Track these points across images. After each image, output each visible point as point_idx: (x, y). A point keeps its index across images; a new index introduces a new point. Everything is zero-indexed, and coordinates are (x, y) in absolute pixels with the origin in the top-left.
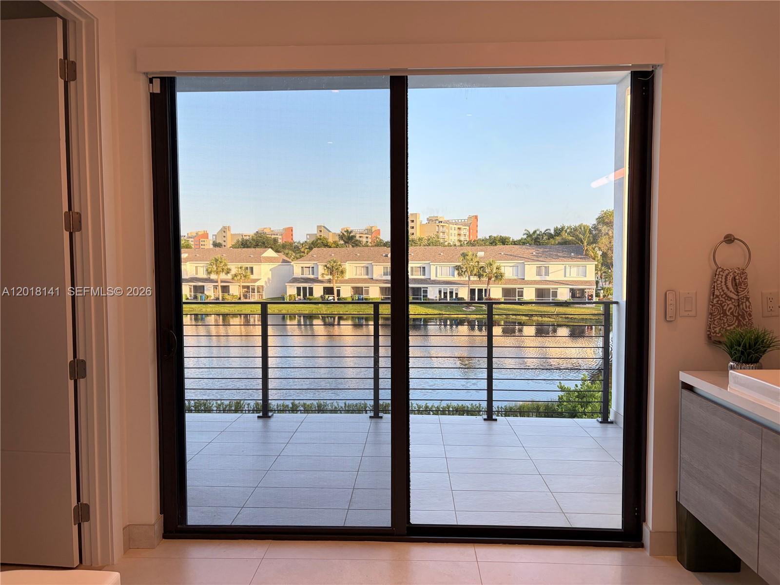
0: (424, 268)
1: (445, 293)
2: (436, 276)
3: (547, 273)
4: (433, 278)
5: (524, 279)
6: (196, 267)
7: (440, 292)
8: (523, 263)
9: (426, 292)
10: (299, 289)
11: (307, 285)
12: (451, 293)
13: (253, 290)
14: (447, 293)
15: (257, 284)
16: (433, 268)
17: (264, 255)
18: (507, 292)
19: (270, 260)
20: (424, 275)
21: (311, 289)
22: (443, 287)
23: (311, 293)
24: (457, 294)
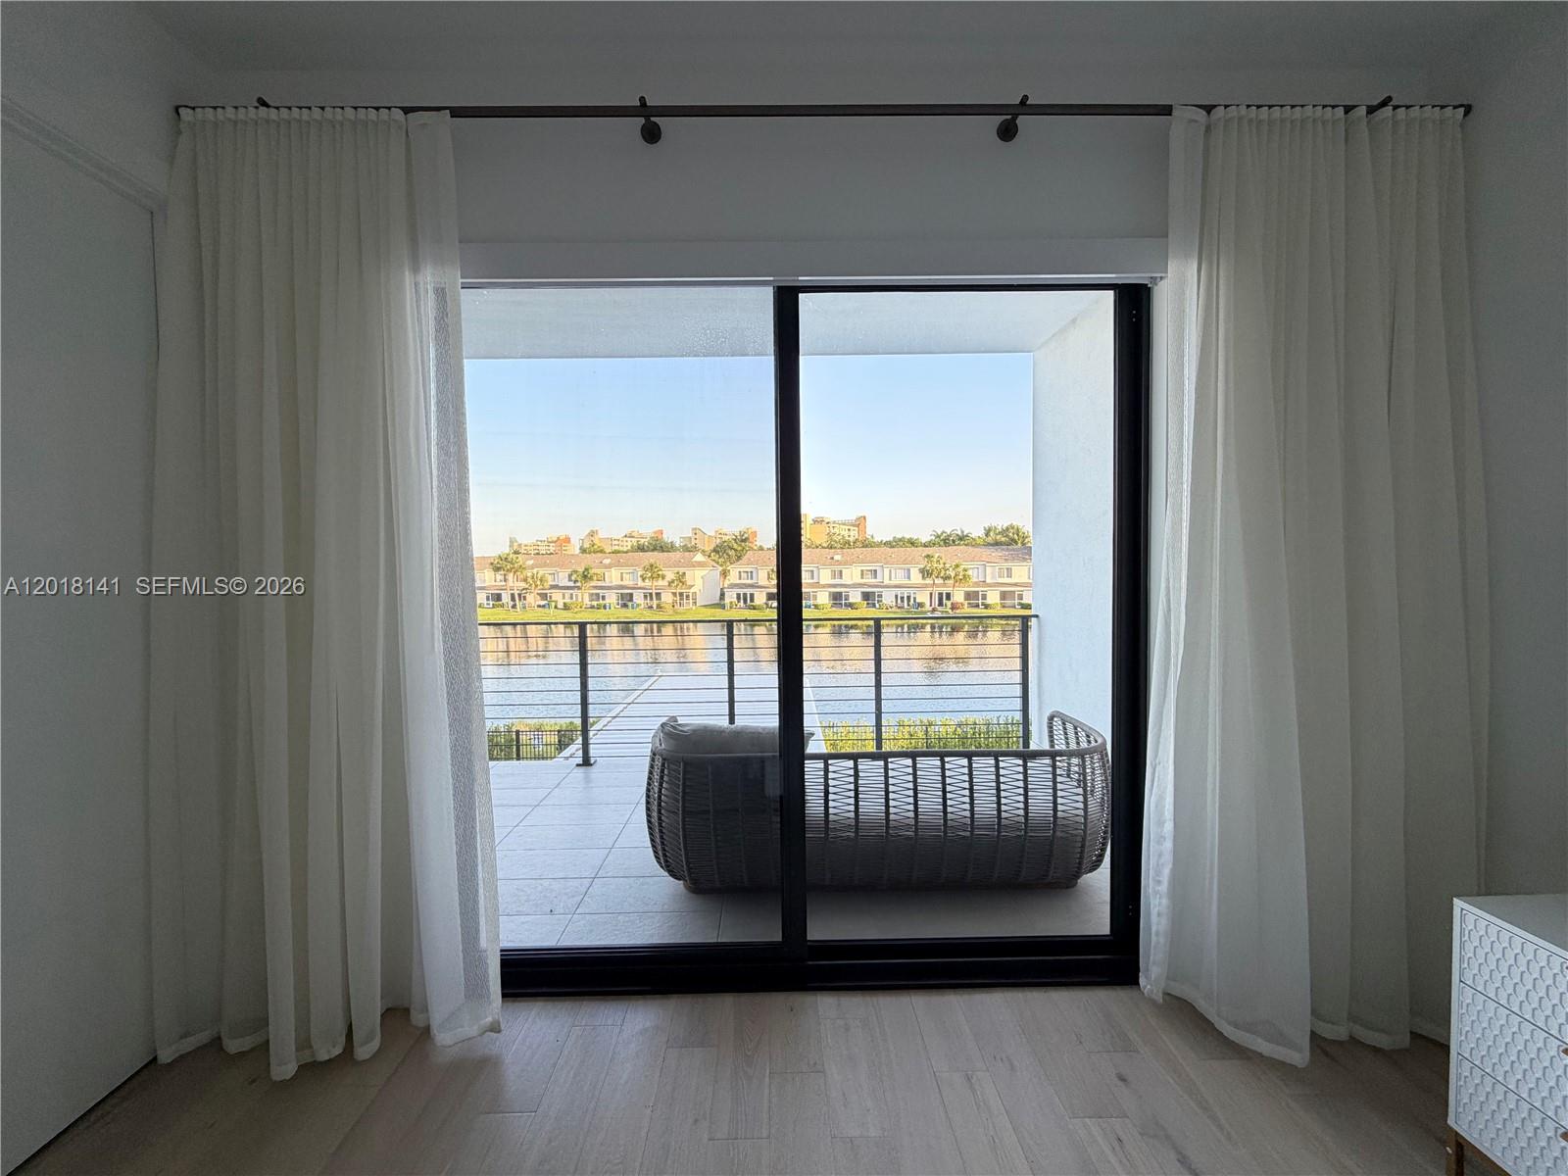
0: (875, 571)
1: (902, 598)
2: (890, 579)
3: (1009, 575)
4: (887, 582)
5: (984, 582)
6: (622, 573)
7: (896, 596)
8: (985, 565)
9: (880, 596)
10: (738, 596)
11: (748, 591)
12: (909, 598)
13: (688, 596)
14: (904, 597)
15: (692, 590)
16: (886, 571)
17: (694, 560)
18: (968, 596)
19: (701, 564)
20: (876, 578)
21: (752, 595)
22: (899, 592)
23: (752, 600)
24: (915, 598)
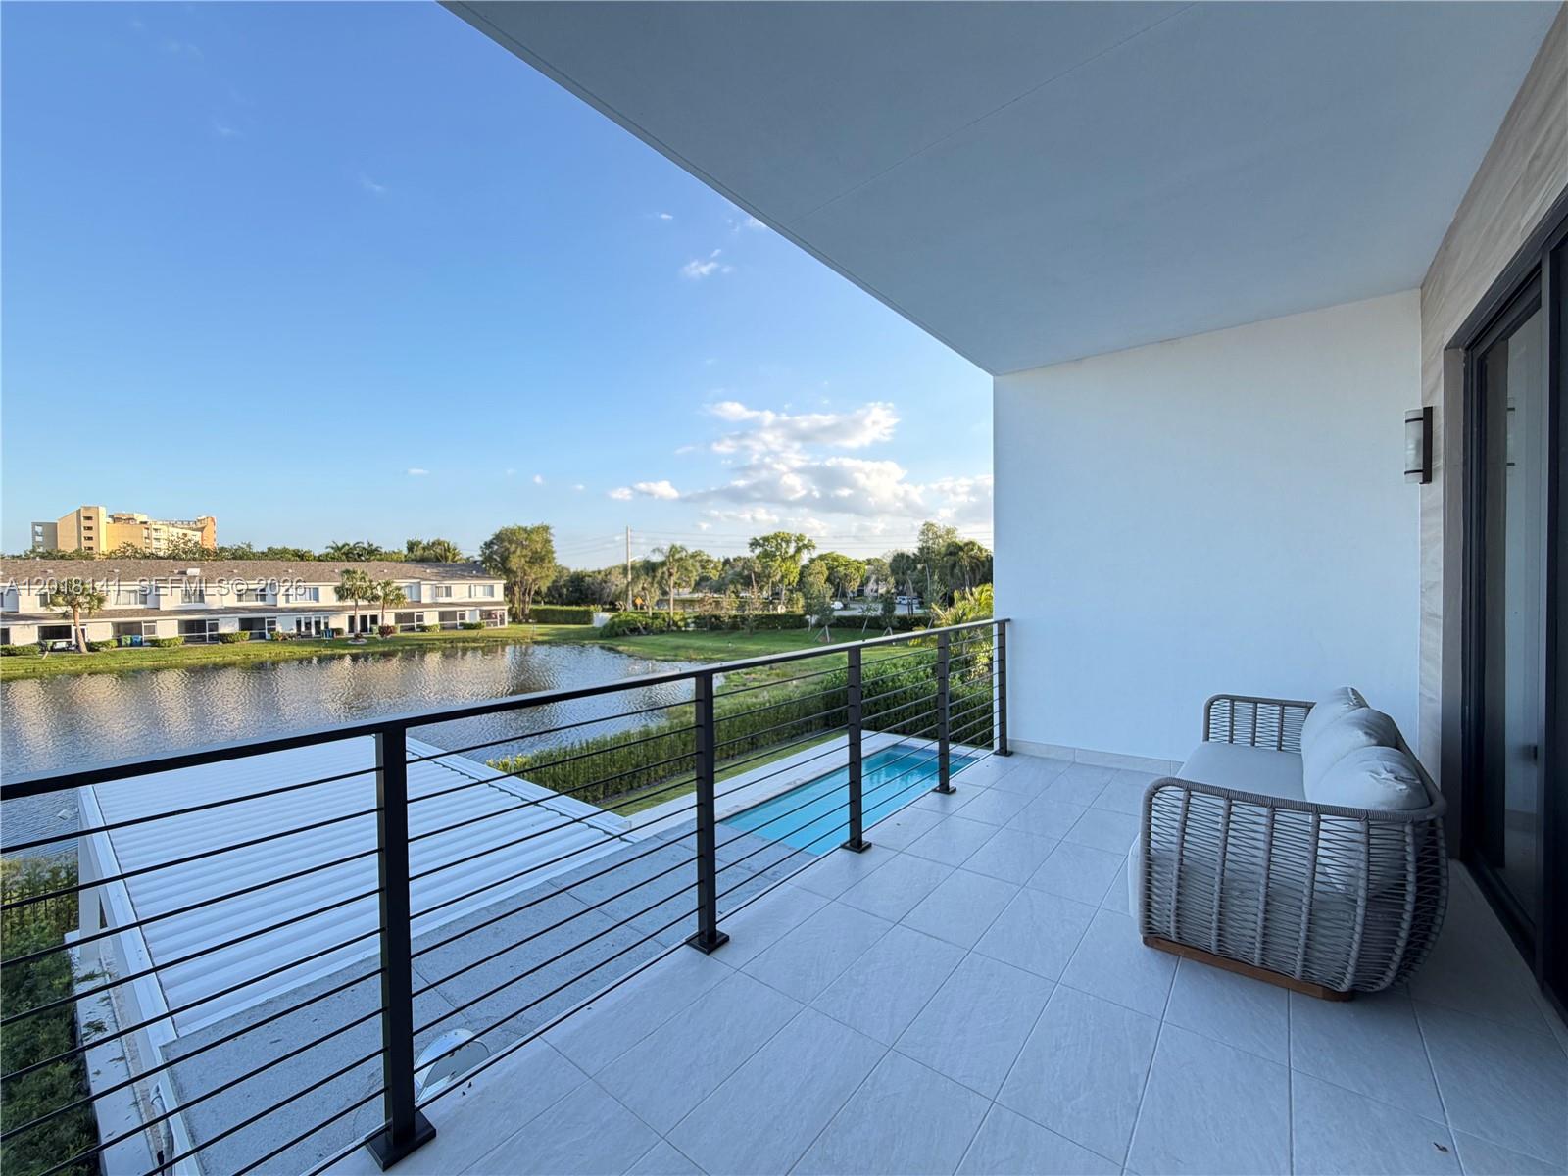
1: (307, 624)
2: (288, 602)
3: (448, 594)
4: (282, 604)
5: (420, 601)
7: (299, 623)
8: (419, 583)
9: (272, 623)
12: (318, 624)
14: (310, 624)
18: (399, 618)
20: (263, 599)
24: (327, 624)
